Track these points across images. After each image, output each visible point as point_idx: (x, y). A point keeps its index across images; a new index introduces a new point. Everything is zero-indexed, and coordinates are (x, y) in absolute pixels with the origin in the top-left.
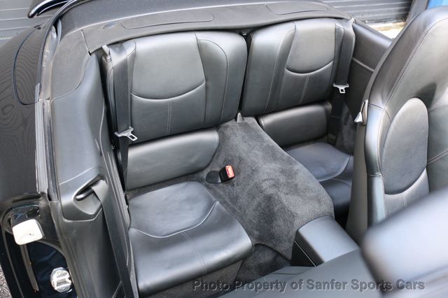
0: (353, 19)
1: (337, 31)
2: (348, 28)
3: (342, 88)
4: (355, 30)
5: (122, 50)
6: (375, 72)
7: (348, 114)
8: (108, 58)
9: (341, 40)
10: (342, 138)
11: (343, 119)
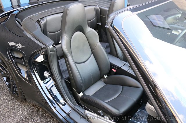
0: (98, 5)
1: (95, 8)
2: (97, 7)
3: (100, 24)
4: (99, 7)
5: (43, 20)
6: (106, 17)
7: (103, 32)
8: (41, 22)
9: (96, 11)
10: (103, 39)
11: (102, 33)
